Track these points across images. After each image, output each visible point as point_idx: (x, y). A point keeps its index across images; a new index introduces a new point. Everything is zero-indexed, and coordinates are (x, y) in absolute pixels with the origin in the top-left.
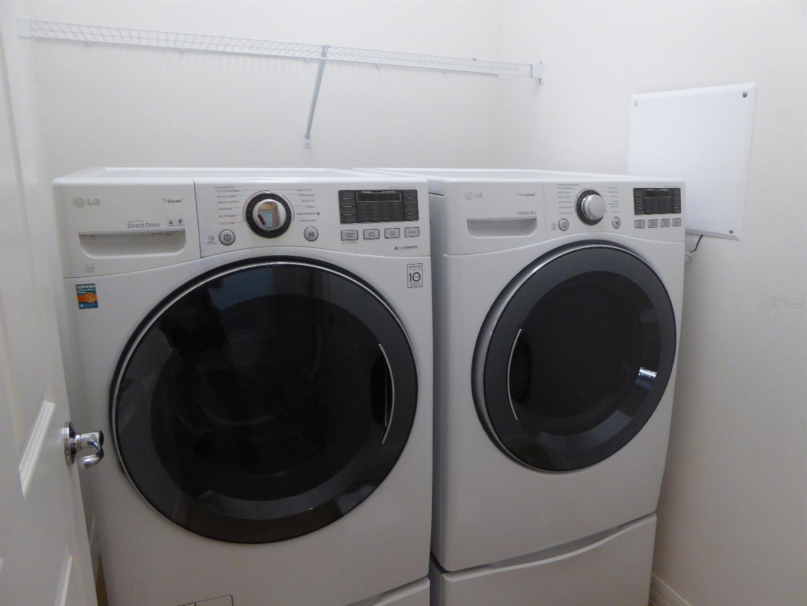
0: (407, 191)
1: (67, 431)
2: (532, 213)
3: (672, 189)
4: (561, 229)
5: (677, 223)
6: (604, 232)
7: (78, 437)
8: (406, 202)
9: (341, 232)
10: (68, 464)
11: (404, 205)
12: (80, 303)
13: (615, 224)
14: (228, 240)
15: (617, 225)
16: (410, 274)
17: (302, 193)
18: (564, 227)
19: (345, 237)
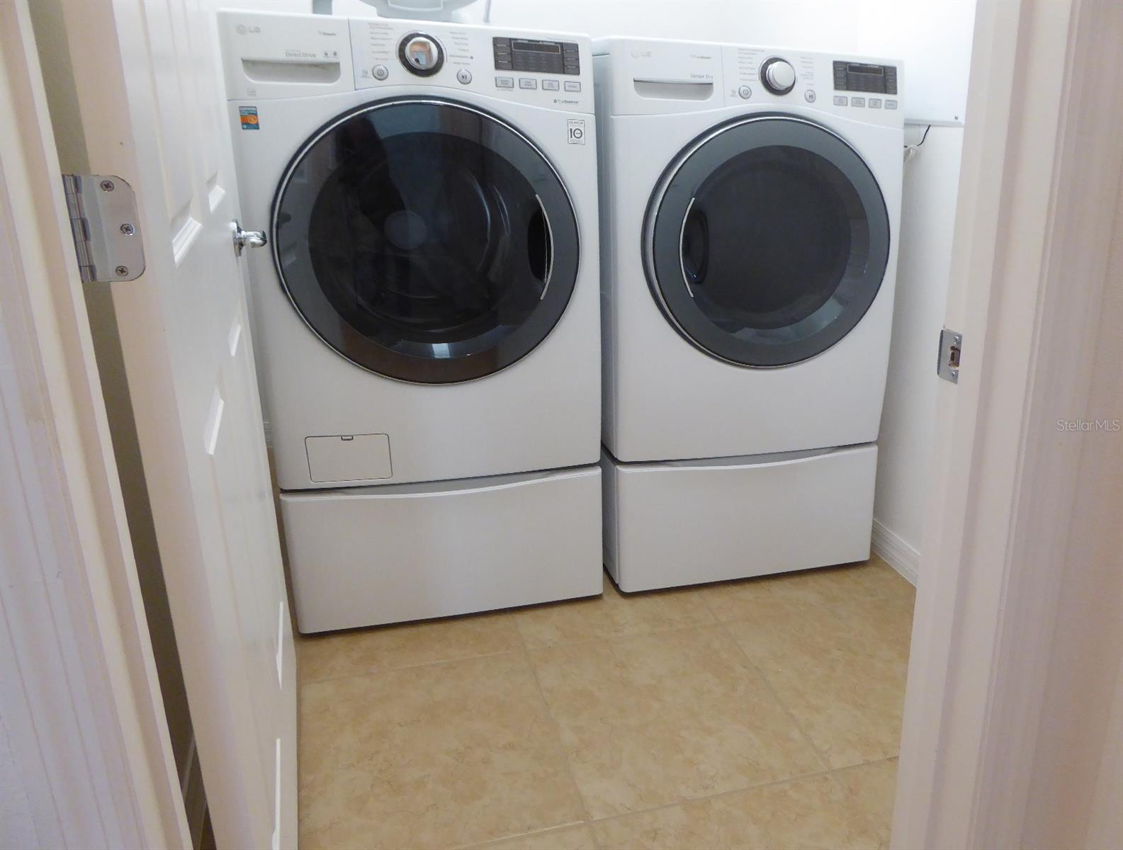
0: (567, 44)
1: (234, 226)
2: (708, 77)
3: (885, 68)
4: (743, 98)
5: (892, 105)
6: (792, 104)
7: (243, 233)
8: (565, 55)
9: (496, 79)
10: (237, 256)
11: (563, 58)
12: (243, 124)
13: (808, 97)
14: (381, 76)
15: (811, 98)
16: (571, 130)
17: (456, 36)
18: (745, 95)
19: (499, 84)
